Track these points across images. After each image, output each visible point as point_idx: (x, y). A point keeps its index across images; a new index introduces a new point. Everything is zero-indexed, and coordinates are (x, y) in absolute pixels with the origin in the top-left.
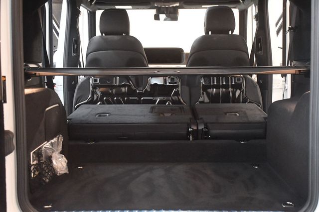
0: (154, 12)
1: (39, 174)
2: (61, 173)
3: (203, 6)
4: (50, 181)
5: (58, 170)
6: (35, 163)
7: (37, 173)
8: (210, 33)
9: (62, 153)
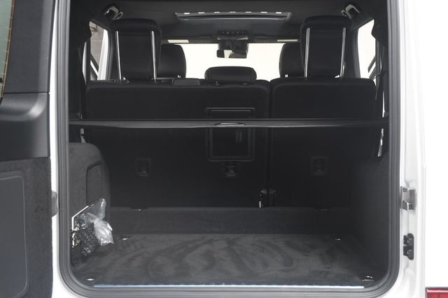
0: (215, 47)
1: (80, 243)
2: (105, 242)
3: (278, 41)
4: (92, 253)
5: (102, 239)
6: (76, 229)
7: (78, 242)
8: (287, 76)
9: (105, 219)
